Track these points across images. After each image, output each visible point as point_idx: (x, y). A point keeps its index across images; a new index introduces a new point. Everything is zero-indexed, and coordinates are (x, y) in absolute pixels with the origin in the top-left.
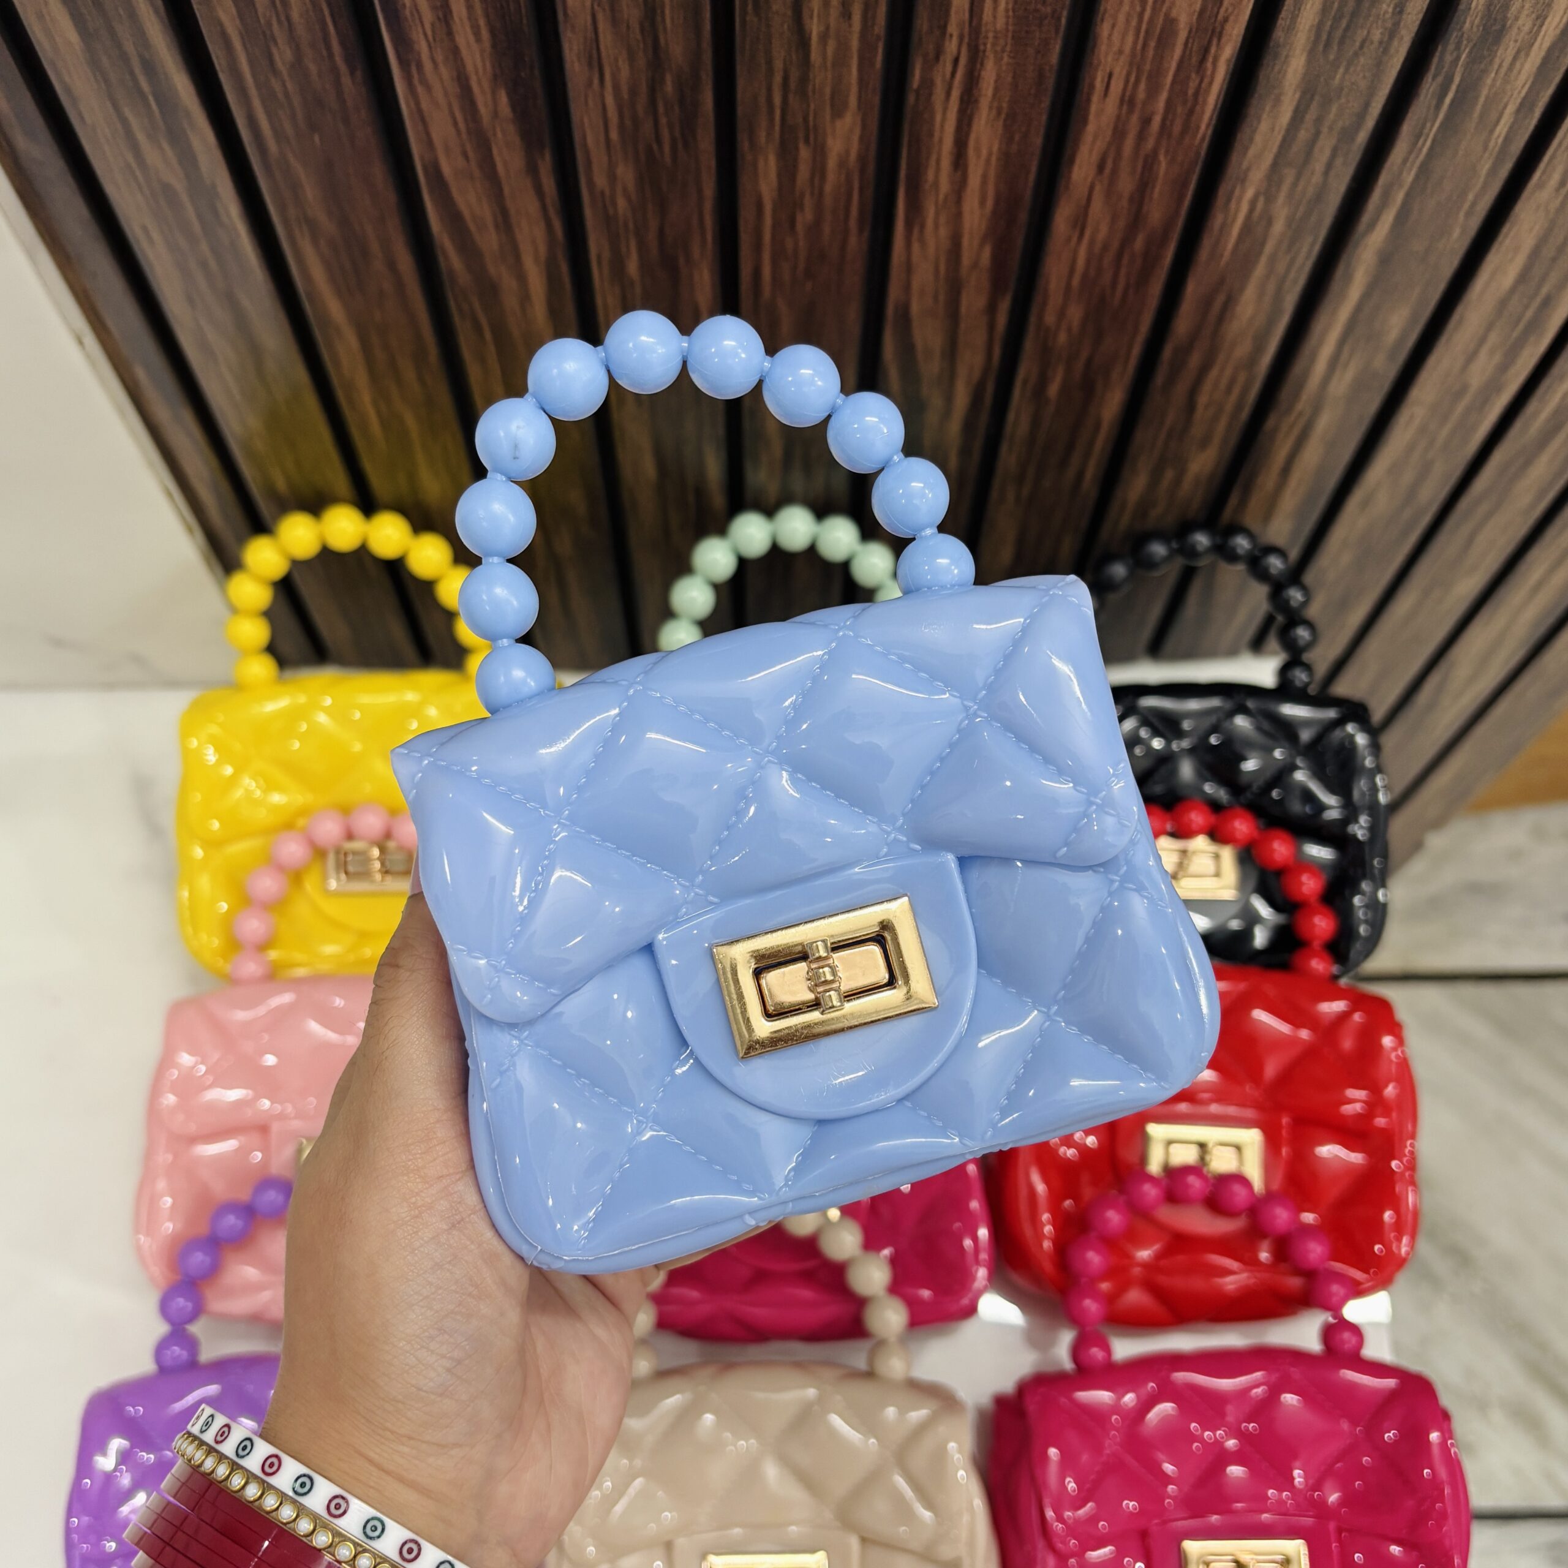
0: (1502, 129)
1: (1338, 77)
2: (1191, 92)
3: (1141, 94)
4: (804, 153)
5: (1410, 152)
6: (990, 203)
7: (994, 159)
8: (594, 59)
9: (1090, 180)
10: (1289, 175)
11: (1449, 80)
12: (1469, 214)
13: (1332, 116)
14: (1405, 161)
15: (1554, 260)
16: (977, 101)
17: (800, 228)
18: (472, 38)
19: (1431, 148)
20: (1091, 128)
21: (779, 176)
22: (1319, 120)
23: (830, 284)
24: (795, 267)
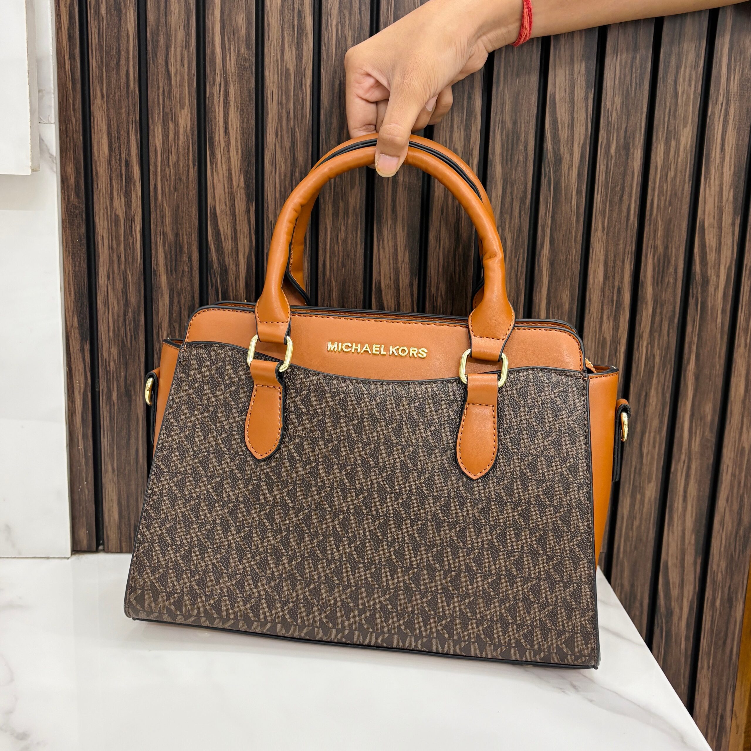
0: (574, 202)
1: (513, 174)
4: (341, 205)
5: (546, 210)
7: (405, 208)
8: (274, 163)
9: (439, 218)
10: (507, 217)
11: (549, 178)
12: (575, 241)
13: (515, 192)
14: (546, 214)
15: (614, 267)
17: (340, 241)
18: (235, 153)
19: (553, 210)
21: (333, 214)
22: (512, 193)
23: (351, 270)
24: (338, 261)
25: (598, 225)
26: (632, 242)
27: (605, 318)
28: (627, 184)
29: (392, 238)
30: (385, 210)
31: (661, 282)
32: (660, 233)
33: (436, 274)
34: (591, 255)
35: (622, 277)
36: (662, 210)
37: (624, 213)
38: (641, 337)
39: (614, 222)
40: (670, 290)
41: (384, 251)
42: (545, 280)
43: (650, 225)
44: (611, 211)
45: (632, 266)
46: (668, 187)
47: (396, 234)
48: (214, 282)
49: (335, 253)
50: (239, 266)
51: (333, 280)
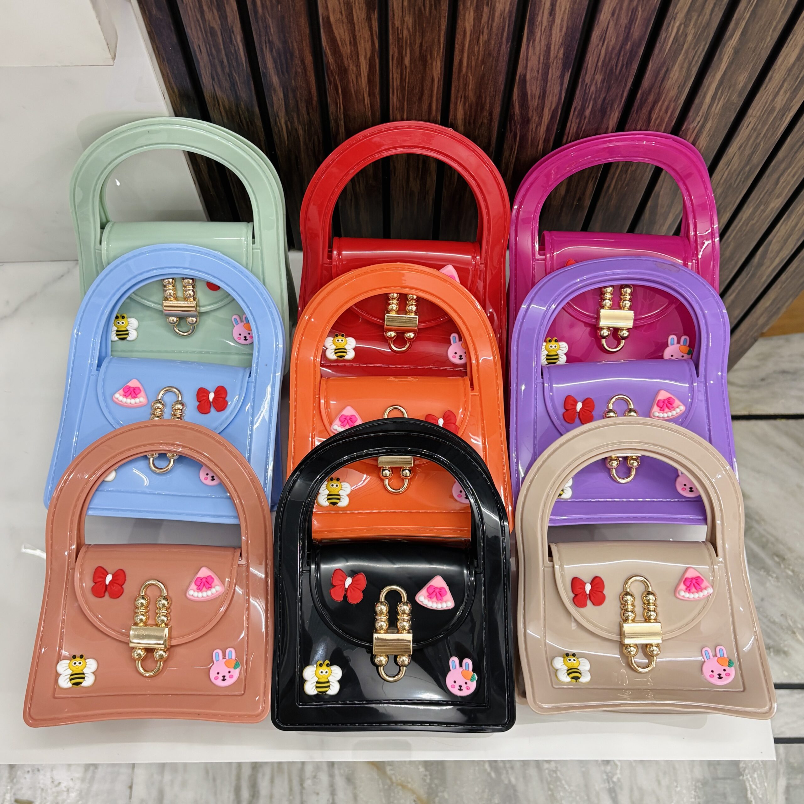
4: (486, 10)
6: (564, 29)
7: (567, 10)
9: (608, 19)
10: (695, 15)
12: (774, 30)
14: (746, 8)
17: (481, 42)
21: (474, 19)
23: (492, 66)
24: (477, 59)
29: (545, 38)
33: (594, 67)
34: (788, 41)
41: (534, 49)
42: (723, 66)
47: (551, 34)
48: (332, 79)
49: (474, 53)
50: (360, 66)
51: (470, 75)
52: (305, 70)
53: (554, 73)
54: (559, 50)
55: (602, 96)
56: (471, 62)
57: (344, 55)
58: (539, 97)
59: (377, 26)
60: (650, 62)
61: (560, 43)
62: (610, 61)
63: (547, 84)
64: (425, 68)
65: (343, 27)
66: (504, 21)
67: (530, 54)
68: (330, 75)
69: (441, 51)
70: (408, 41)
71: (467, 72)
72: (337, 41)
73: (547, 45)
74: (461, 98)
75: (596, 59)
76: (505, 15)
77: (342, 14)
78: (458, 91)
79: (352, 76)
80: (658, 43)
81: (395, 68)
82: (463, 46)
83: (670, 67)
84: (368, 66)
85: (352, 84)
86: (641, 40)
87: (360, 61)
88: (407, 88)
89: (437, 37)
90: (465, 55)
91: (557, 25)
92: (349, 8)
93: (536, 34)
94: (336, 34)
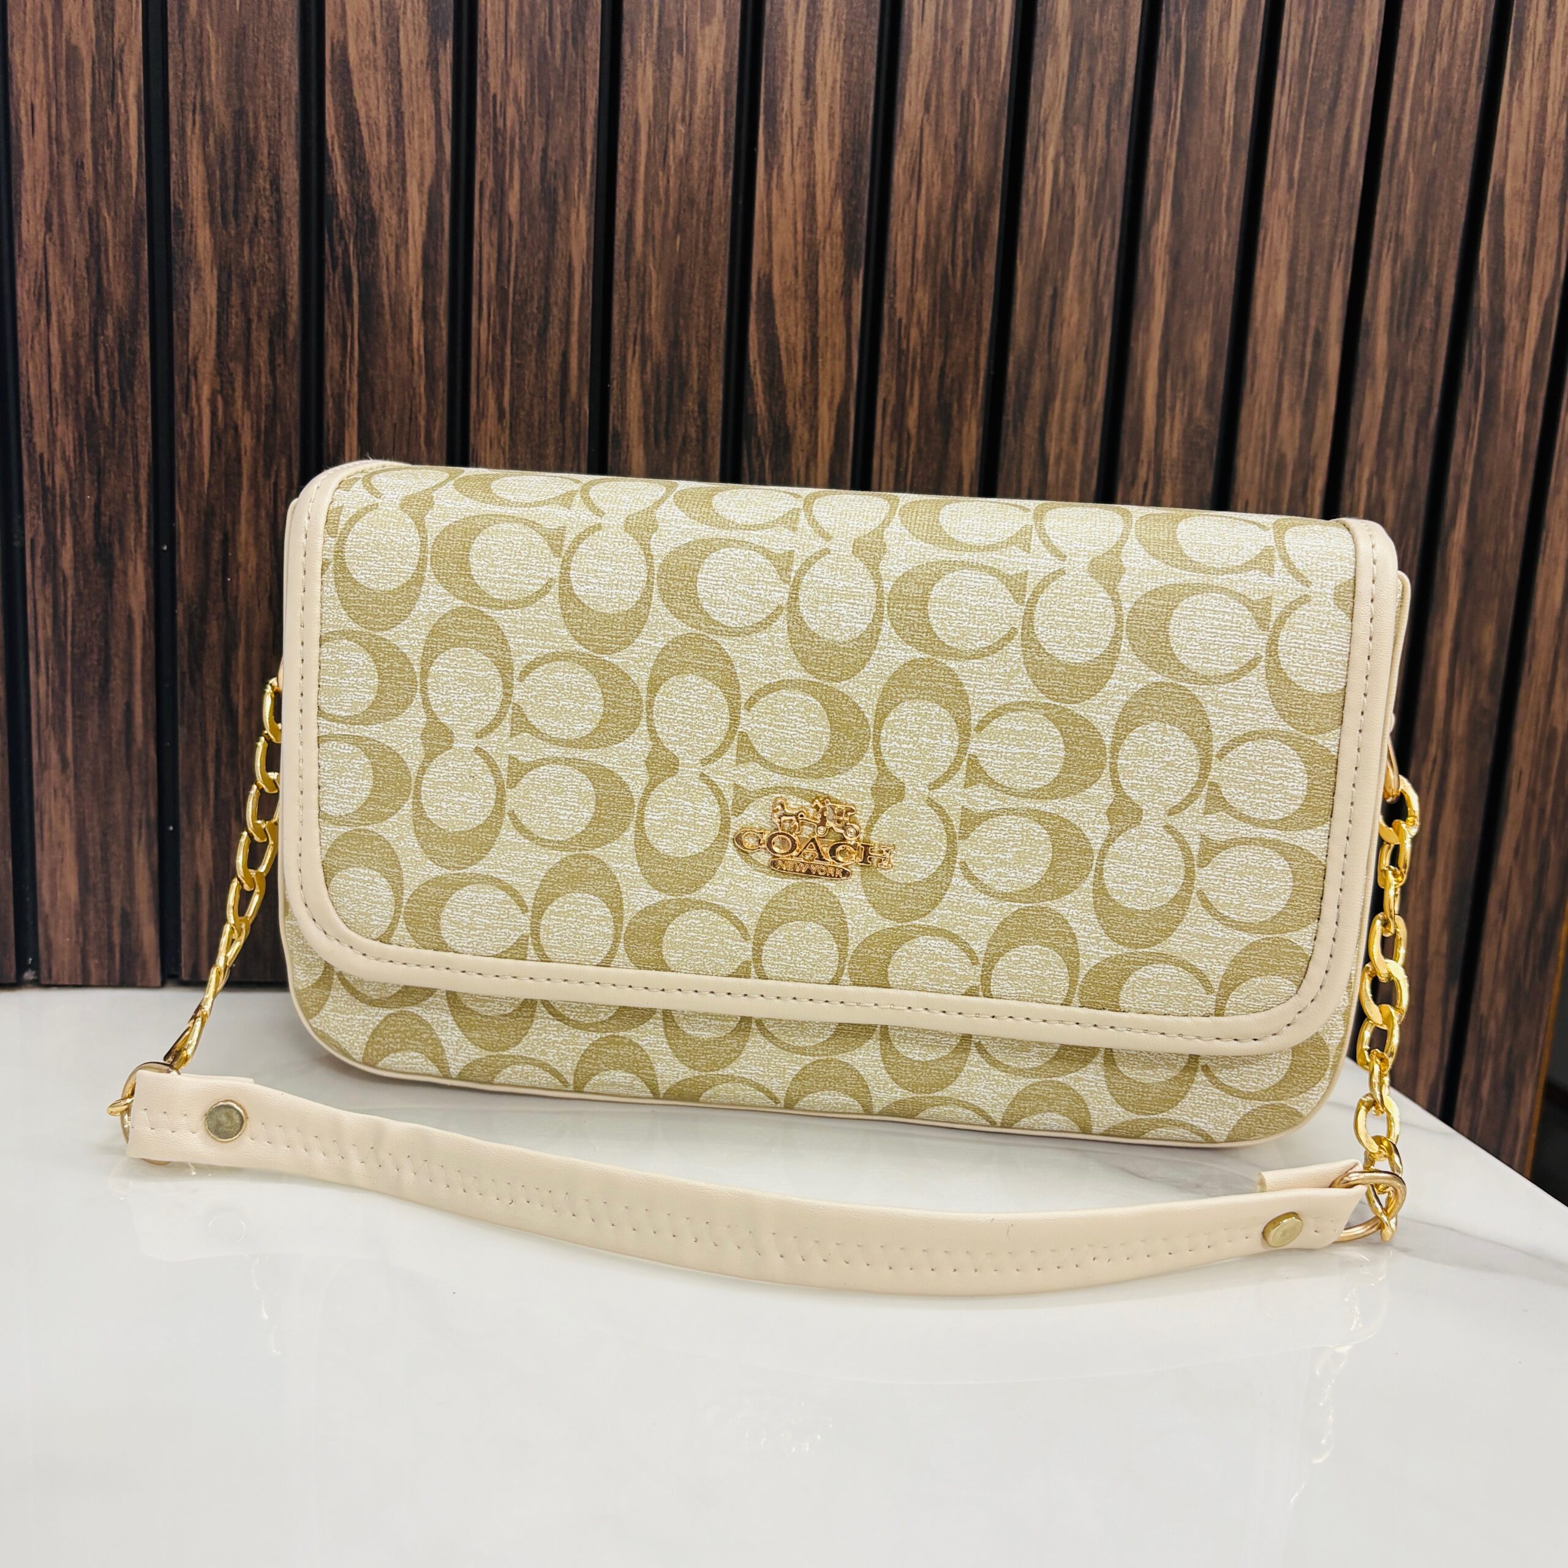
0: (1229, 108)
1: (1097, 23)
2: (988, 21)
3: (951, 22)
4: (678, 64)
5: (1168, 121)
6: (837, 140)
7: (838, 85)
9: (919, 118)
10: (1079, 131)
11: (1178, 42)
12: (1228, 209)
13: (1099, 69)
14: (1165, 134)
15: (1309, 282)
16: (821, 17)
17: (671, 161)
19: (1182, 124)
20: (914, 56)
21: (655, 88)
22: (1091, 70)
23: (697, 242)
24: (665, 216)
25: (1279, 172)
26: (1350, 222)
27: (1285, 405)
28: (1347, 76)
29: (803, 165)
30: (787, 86)
31: (1407, 328)
32: (1410, 206)
33: (909, 267)
34: (1260, 247)
35: (1325, 308)
36: (1418, 148)
37: (1337, 149)
38: (1359, 457)
39: (1314, 169)
40: (1423, 347)
41: (782, 197)
42: (1159, 301)
43: (1390, 182)
44: (1309, 139)
45: (1348, 282)
46: (1433, 91)
47: (813, 152)
48: (339, 250)
49: (658, 192)
50: (407, 212)
51: (651, 266)
52: (278, 210)
53: (830, 278)
54: (832, 203)
55: (937, 364)
56: (653, 223)
57: (373, 172)
58: (805, 358)
59: (450, 88)
60: (1018, 261)
61: (832, 185)
62: (938, 246)
63: (817, 312)
64: (553, 231)
65: (376, 79)
66: (716, 103)
67: (774, 212)
68: (336, 236)
69: (588, 176)
70: (517, 141)
71: (645, 255)
72: (359, 124)
73: (808, 186)
74: (635, 344)
75: (911, 238)
76: (717, 86)
77: (375, 43)
78: (627, 322)
79: (386, 246)
80: (1024, 202)
81: (485, 225)
82: (634, 170)
83: (1059, 284)
84: (425, 217)
85: (385, 271)
86: (990, 188)
87: (408, 194)
88: (511, 296)
89: (578, 134)
90: (640, 196)
91: (822, 127)
92: (392, 24)
93: (782, 149)
94: (359, 104)
